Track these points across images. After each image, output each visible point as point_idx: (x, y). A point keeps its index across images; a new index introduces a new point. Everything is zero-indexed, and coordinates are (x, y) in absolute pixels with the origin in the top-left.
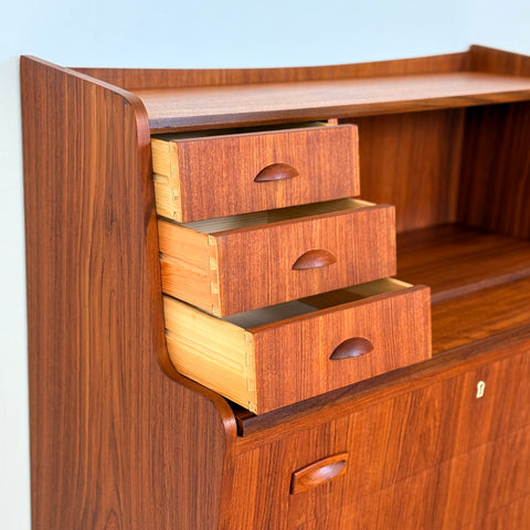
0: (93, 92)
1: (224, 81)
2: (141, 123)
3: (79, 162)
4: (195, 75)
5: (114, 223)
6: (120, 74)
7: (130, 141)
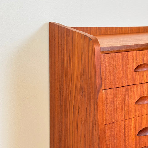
0: (76, 36)
1: (130, 32)
2: (97, 48)
3: (70, 66)
4: (118, 30)
5: (84, 93)
6: (89, 29)
7: (92, 57)
